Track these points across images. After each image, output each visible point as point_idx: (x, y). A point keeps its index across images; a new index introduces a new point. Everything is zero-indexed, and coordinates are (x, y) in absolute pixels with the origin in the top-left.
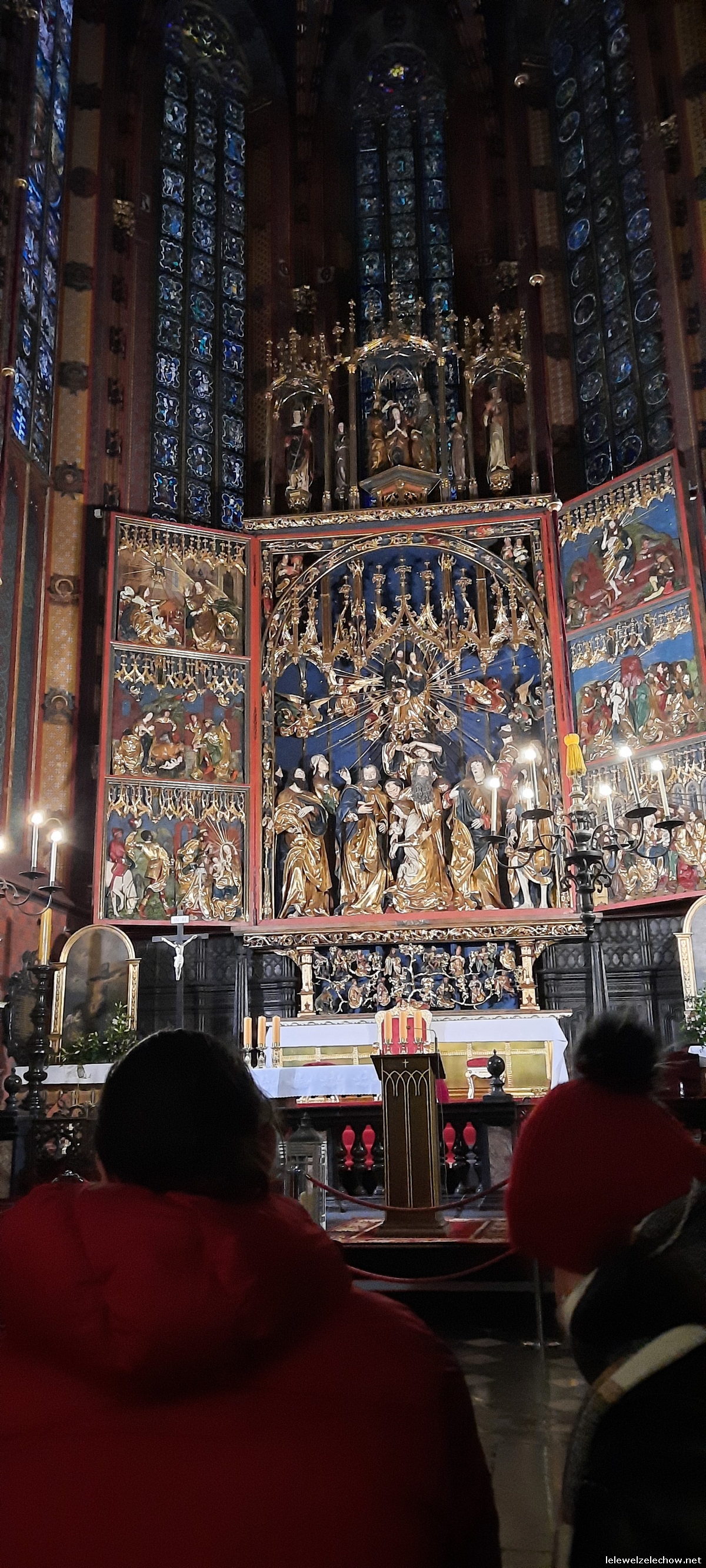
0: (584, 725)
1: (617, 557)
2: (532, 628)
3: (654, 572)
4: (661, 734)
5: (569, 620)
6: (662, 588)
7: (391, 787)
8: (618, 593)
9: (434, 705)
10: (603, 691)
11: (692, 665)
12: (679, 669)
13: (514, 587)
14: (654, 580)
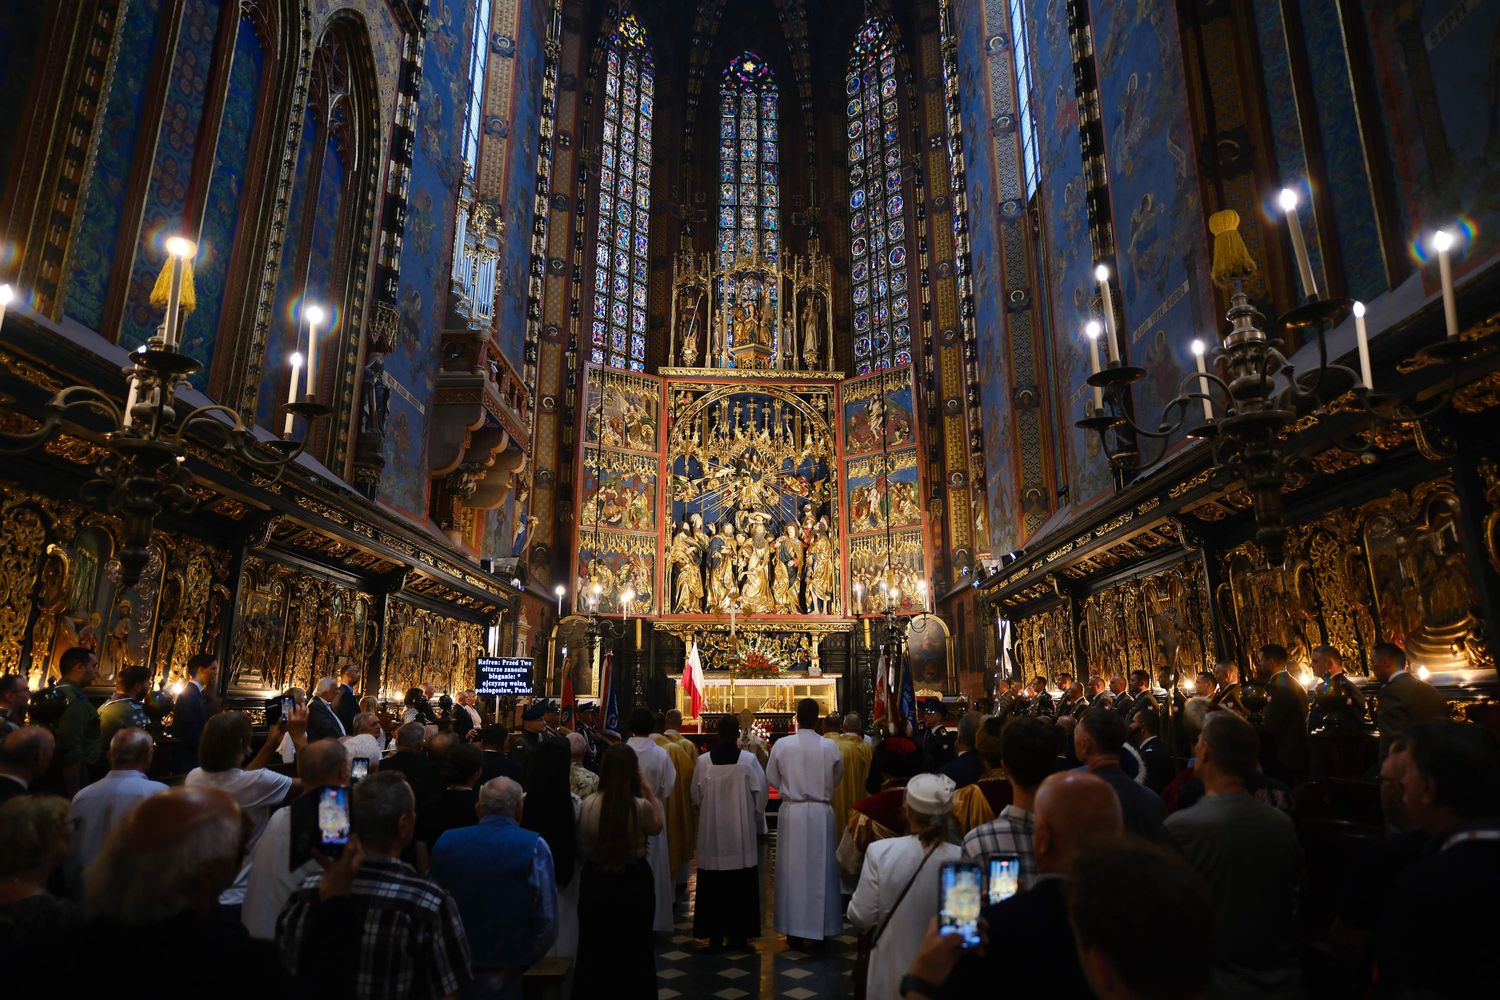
1: (878, 416)
2: (826, 449)
5: (848, 449)
6: (902, 440)
8: (877, 437)
9: (765, 488)
10: (866, 493)
11: (916, 485)
12: (908, 487)
13: (817, 424)
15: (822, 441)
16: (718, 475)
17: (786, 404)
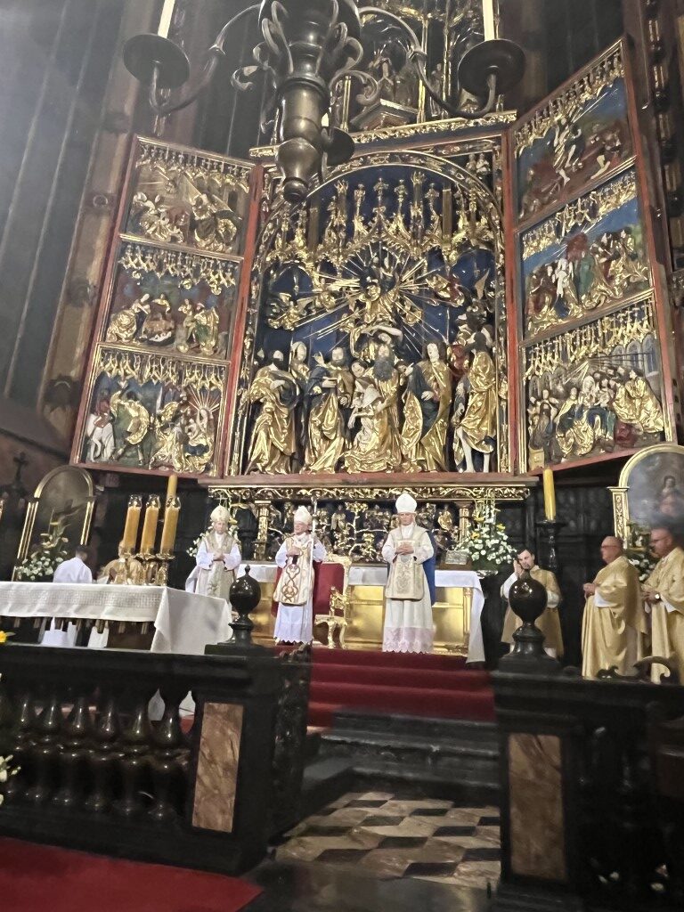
0: (531, 304)
1: (567, 148)
2: (490, 229)
3: (602, 152)
4: (603, 299)
5: (522, 215)
6: (608, 163)
7: (356, 367)
8: (567, 179)
9: (402, 301)
10: (550, 270)
11: (636, 228)
12: (623, 235)
13: (474, 192)
14: (601, 159)
15: (484, 220)
16: (335, 287)
17: (430, 177)
